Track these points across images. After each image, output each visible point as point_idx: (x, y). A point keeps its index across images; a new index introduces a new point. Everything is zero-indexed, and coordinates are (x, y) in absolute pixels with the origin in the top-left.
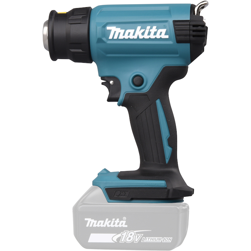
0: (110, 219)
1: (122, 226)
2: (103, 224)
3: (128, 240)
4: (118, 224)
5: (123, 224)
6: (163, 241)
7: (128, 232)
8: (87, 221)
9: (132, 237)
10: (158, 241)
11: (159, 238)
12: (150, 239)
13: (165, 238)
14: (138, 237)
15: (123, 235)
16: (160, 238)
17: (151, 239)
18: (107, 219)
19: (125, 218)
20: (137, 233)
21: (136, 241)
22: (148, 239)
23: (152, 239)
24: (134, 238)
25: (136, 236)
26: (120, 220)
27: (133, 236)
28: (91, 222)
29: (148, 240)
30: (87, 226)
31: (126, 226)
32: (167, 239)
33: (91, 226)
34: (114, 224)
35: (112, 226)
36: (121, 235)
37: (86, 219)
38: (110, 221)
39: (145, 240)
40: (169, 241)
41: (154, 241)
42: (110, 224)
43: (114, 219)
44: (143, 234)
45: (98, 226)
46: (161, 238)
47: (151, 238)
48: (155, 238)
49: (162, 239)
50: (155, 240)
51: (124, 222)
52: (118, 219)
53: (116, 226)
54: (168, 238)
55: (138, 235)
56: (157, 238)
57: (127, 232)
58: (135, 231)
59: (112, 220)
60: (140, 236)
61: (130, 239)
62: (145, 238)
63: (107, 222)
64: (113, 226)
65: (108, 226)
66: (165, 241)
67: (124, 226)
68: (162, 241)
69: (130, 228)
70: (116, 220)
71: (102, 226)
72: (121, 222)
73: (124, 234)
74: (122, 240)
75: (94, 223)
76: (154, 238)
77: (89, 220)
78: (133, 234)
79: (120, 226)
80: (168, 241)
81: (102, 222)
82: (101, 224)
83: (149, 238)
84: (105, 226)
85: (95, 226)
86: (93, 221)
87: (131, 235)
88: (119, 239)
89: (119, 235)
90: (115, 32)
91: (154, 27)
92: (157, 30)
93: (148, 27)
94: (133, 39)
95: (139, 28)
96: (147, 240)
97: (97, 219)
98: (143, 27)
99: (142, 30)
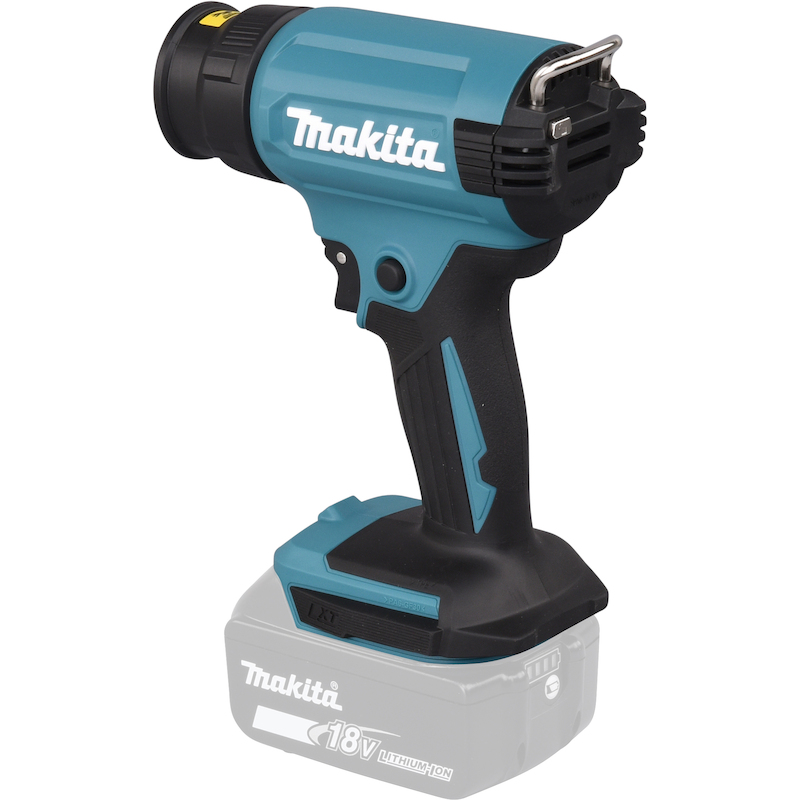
0: (301, 678)
1: (329, 704)
2: (286, 688)
3: (345, 747)
4: (320, 696)
5: (330, 699)
6: (431, 774)
7: (345, 726)
8: (247, 669)
9: (353, 740)
10: (417, 770)
11: (420, 763)
12: (398, 759)
13: (436, 766)
14: (369, 745)
15: (333, 731)
16: (423, 763)
17: (401, 760)
18: (293, 677)
19: (335, 684)
20: (365, 733)
21: (366, 754)
22: (392, 758)
23: (404, 761)
24: (360, 746)
25: (365, 742)
26: (324, 687)
27: (357, 741)
28: (255, 673)
29: (393, 760)
30: (249, 682)
31: (339, 708)
32: (439, 771)
33: (257, 684)
34: (311, 693)
35: (306, 697)
36: (329, 729)
37: (244, 663)
38: (299, 684)
39: (387, 760)
40: (446, 776)
41: (409, 766)
42: (300, 691)
43: (309, 681)
44: (380, 742)
45: (273, 688)
46: (425, 765)
47: (400, 756)
48: (411, 759)
49: (429, 768)
50: (411, 765)
51: (335, 695)
52: (318, 684)
53: (315, 700)
54: (444, 769)
55: (370, 740)
56: (415, 760)
57: (343, 724)
58: (362, 729)
59: (304, 682)
60: (374, 744)
61: (349, 744)
62: (385, 752)
63: (293, 685)
64: (309, 699)
65: (297, 696)
66: (434, 773)
67: (334, 705)
68: (427, 772)
69: (349, 716)
70: (313, 683)
71: (282, 691)
72: (328, 693)
73: (337, 728)
74: (333, 744)
75: (262, 679)
76: (407, 758)
77: (252, 667)
78: (357, 733)
79: (325, 703)
80: (442, 775)
81: (282, 680)
82: (279, 685)
83: (396, 757)
84: (289, 693)
85: (266, 686)
86: (260, 671)
87: (352, 734)
88: (324, 738)
89: (323, 729)
90: (308, 127)
91: (408, 131)
92: (413, 140)
93: (392, 129)
94: (354, 158)
95: (368, 125)
96: (391, 760)
97: (273, 670)
98: (380, 127)
99: (378, 135)
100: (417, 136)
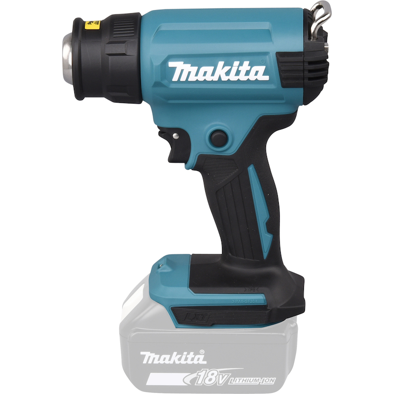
0: (180, 353)
1: (198, 362)
2: (170, 360)
3: (207, 382)
4: (193, 359)
5: (200, 359)
6: (262, 383)
7: (208, 371)
8: (144, 356)
9: (213, 378)
10: (254, 383)
11: (256, 379)
12: (241, 380)
13: (265, 379)
14: (223, 377)
15: (200, 376)
16: (257, 379)
17: (243, 380)
18: (175, 353)
19: (202, 351)
20: (221, 372)
21: (220, 382)
22: (238, 380)
23: (245, 381)
24: (217, 379)
25: (221, 376)
26: (195, 354)
27: (216, 377)
28: (149, 357)
29: (239, 381)
30: (145, 362)
31: (205, 362)
32: (267, 380)
33: (150, 362)
34: (186, 359)
35: (183, 362)
36: (197, 375)
37: (142, 353)
38: (179, 356)
39: (234, 382)
40: (271, 382)
41: (248, 382)
42: (180, 359)
43: (185, 353)
44: (230, 374)
45: (162, 362)
46: (259, 379)
47: (243, 378)
48: (250, 378)
49: (261, 380)
50: (250, 381)
51: (202, 357)
52: (192, 353)
53: (189, 362)
54: (270, 379)
55: (224, 374)
56: (252, 379)
57: (206, 370)
58: (219, 370)
59: (182, 355)
60: (226, 376)
61: (210, 380)
62: (233, 378)
63: (175, 358)
64: (185, 362)
65: (177, 362)
66: (264, 382)
67: (201, 362)
68: (260, 383)
69: (210, 365)
70: (188, 354)
71: (167, 362)
72: (197, 357)
73: (202, 374)
74: (200, 382)
75: (154, 358)
76: (248, 378)
77: (147, 354)
78: (216, 373)
79: (195, 362)
80: (269, 382)
81: (168, 357)
82: (165, 359)
83: (240, 379)
84: (171, 362)
85: (156, 362)
86: (153, 355)
87: (213, 374)
88: (193, 381)
89: (194, 375)
90: (182, 71)
91: (246, 63)
92: (250, 67)
93: (236, 63)
94: (212, 82)
95: (221, 64)
96: (237, 382)
97: (160, 353)
98: (228, 63)
99: (227, 68)
100: (251, 65)
